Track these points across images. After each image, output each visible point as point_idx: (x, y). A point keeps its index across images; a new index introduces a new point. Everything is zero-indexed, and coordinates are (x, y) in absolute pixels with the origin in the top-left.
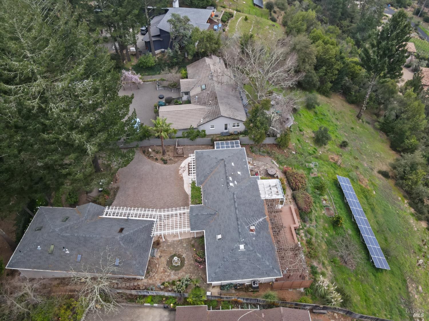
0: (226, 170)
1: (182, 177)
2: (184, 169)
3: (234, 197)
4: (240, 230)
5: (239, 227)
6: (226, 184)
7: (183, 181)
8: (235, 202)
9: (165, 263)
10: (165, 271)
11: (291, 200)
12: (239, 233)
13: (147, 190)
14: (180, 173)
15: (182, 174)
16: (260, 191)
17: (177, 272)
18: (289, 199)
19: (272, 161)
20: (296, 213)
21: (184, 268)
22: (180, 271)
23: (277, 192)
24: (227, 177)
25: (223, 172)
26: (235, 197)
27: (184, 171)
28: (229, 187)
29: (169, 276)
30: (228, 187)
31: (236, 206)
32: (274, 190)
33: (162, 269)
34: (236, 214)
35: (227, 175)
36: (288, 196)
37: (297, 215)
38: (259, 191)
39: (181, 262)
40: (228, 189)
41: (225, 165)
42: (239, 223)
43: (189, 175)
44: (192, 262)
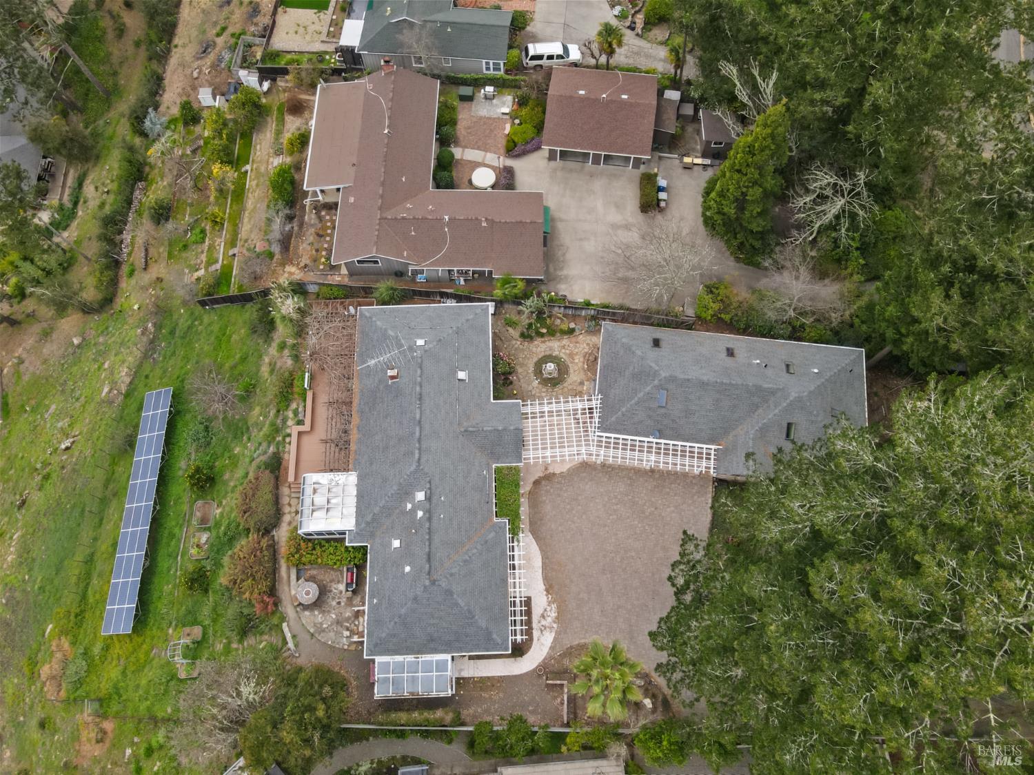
0: (430, 540)
1: (547, 590)
2: (543, 622)
3: (420, 454)
4: (419, 371)
5: (419, 379)
6: (434, 500)
7: (546, 579)
8: (419, 440)
9: (571, 371)
10: (571, 355)
11: (287, 509)
12: (421, 368)
13: (633, 554)
14: (554, 606)
15: (549, 603)
16: (355, 493)
17: (548, 353)
18: (290, 513)
19: (296, 646)
20: (287, 473)
21: (535, 359)
22: (543, 354)
23: (315, 491)
24: (430, 519)
25: (437, 539)
26: (417, 451)
27: (543, 616)
28: (428, 486)
29: (564, 347)
30: (430, 489)
31: (418, 429)
32: (320, 500)
33: (577, 361)
34: (420, 408)
35: (427, 525)
36: (290, 523)
37: (287, 469)
38: (357, 496)
39: (541, 372)
40: (430, 482)
41: (429, 560)
42: (418, 389)
43: (529, 599)
44: (520, 370)
